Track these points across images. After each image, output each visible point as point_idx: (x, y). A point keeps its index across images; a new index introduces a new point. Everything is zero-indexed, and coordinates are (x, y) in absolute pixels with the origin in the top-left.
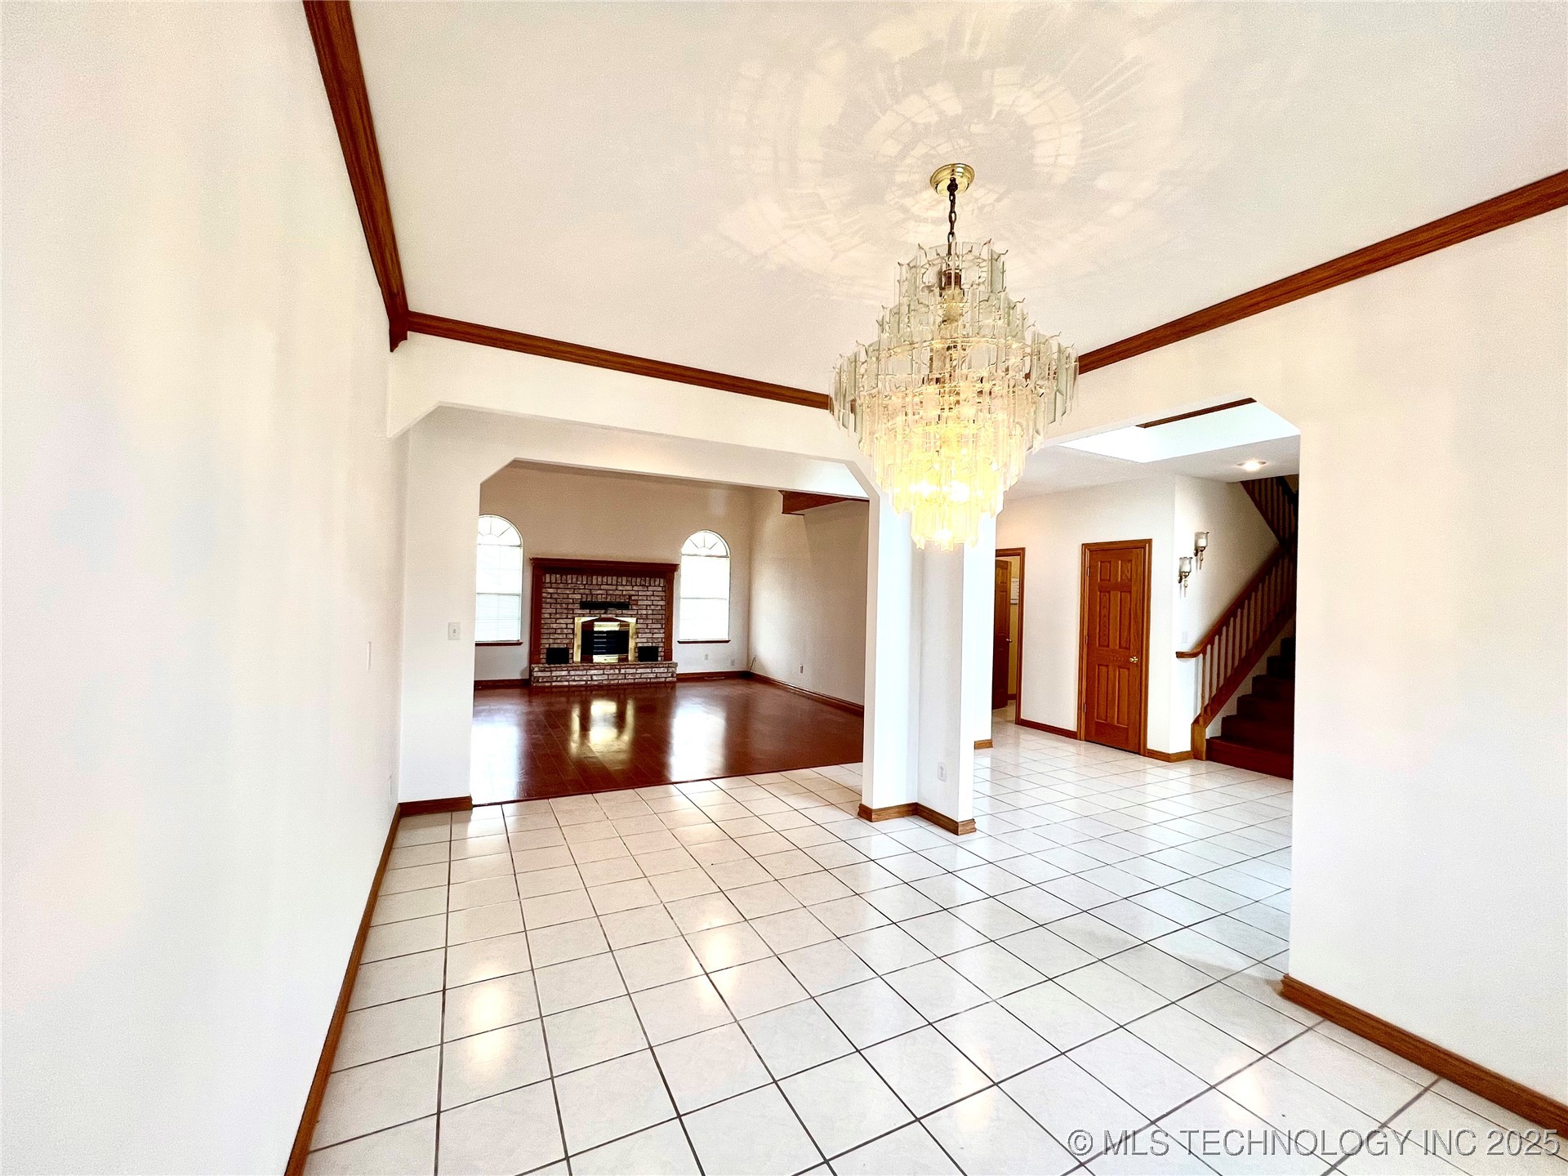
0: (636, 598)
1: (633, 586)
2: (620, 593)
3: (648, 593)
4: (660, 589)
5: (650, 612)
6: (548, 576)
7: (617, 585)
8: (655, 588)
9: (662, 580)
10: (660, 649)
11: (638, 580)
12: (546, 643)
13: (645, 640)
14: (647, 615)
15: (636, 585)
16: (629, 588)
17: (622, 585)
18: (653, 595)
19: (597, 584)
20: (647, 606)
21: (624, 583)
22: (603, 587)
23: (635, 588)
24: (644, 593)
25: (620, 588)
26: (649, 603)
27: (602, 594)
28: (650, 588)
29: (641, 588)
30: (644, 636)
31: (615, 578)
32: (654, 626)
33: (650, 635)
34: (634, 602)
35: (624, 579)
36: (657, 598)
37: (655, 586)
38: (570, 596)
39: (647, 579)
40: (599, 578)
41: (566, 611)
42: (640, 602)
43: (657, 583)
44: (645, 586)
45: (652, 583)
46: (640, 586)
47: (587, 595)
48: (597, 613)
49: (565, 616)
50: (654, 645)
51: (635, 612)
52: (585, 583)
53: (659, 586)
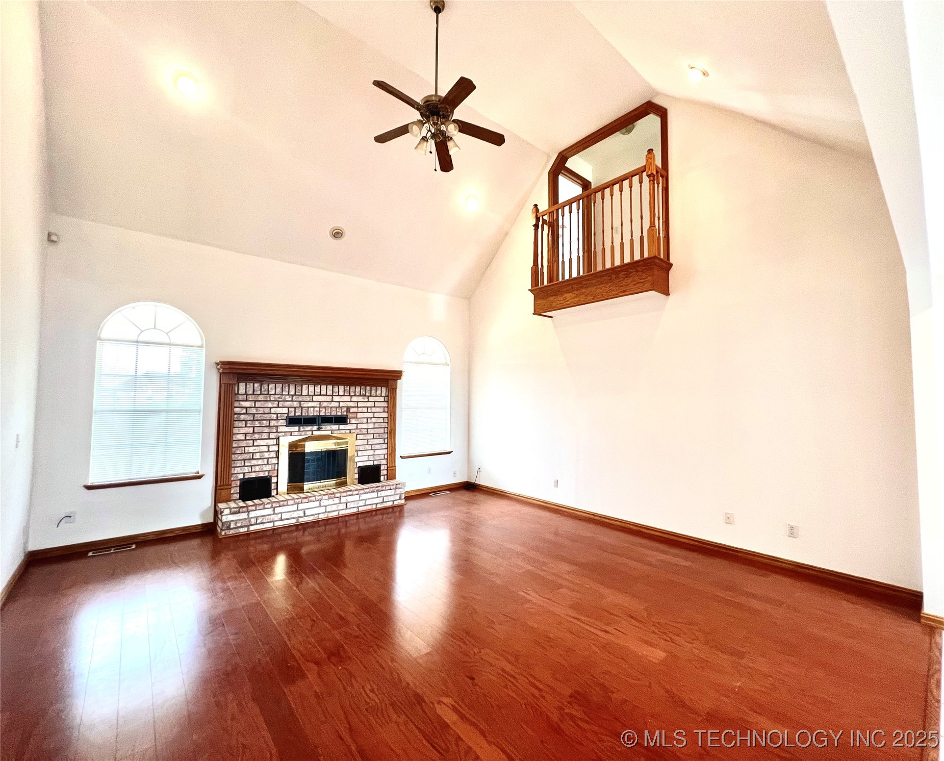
0: (355, 410)
1: (351, 396)
2: (337, 405)
3: (369, 404)
4: (382, 399)
5: (371, 426)
6: (241, 385)
8: (376, 398)
9: (384, 389)
10: (382, 468)
11: (358, 389)
12: (240, 472)
13: (365, 458)
14: (367, 429)
15: (355, 395)
16: (348, 398)
17: (338, 395)
18: (374, 407)
19: (308, 395)
20: (367, 418)
21: (341, 393)
22: (316, 399)
23: (354, 399)
24: (364, 404)
25: (336, 399)
26: (371, 415)
27: (314, 407)
28: (371, 399)
29: (361, 399)
30: (365, 453)
31: (330, 387)
32: (376, 441)
33: (371, 452)
34: (353, 416)
35: (341, 388)
36: (378, 410)
37: (376, 396)
38: (273, 411)
39: (368, 388)
40: (311, 388)
41: (267, 430)
42: (359, 415)
43: (379, 392)
44: (365, 396)
45: (373, 393)
46: (360, 396)
47: (295, 408)
48: (309, 430)
49: (265, 436)
50: (376, 463)
51: (354, 426)
52: (292, 393)
53: (381, 396)
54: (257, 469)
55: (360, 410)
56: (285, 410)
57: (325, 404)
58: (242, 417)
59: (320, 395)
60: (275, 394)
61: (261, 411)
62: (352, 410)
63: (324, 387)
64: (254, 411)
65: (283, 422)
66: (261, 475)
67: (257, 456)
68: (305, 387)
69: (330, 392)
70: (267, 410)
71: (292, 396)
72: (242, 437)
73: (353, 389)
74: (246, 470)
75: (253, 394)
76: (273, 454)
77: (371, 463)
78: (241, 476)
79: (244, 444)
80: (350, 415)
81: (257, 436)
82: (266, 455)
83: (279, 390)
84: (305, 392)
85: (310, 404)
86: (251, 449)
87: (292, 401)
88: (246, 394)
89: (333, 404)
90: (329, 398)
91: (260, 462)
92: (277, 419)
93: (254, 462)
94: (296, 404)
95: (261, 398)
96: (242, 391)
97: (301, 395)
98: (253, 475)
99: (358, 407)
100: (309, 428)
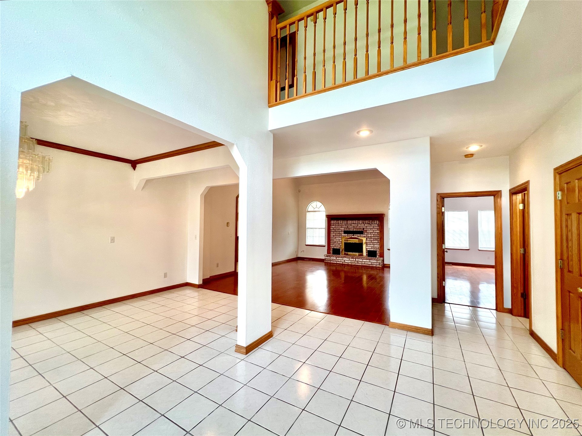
0: (366, 229)
1: (364, 224)
2: (359, 227)
3: (371, 227)
4: (377, 225)
5: (372, 235)
6: (332, 221)
7: (358, 224)
8: (374, 225)
9: (377, 221)
10: (377, 252)
11: (367, 221)
12: (332, 246)
13: (370, 248)
14: (371, 236)
15: (366, 224)
16: (363, 225)
17: (360, 224)
18: (374, 228)
19: (350, 224)
20: (371, 232)
21: (361, 223)
22: (353, 225)
23: (366, 225)
24: (369, 227)
25: (359, 225)
26: (372, 231)
27: (352, 228)
28: (372, 225)
29: (368, 225)
30: (370, 245)
31: (357, 221)
32: (375, 242)
33: (373, 246)
34: (365, 231)
35: (361, 221)
36: (375, 229)
37: (374, 224)
38: (340, 229)
39: (371, 221)
40: (351, 221)
41: (339, 235)
42: (368, 231)
43: (375, 222)
44: (370, 224)
45: (373, 223)
46: (368, 224)
47: (346, 228)
48: (351, 235)
49: (338, 236)
50: (375, 250)
51: (366, 235)
52: (345, 223)
53: (376, 224)
54: (336, 246)
55: (368, 229)
56: (343, 229)
57: (355, 227)
58: (333, 230)
59: (354, 224)
60: (340, 224)
61: (337, 229)
62: (365, 229)
63: (355, 221)
64: (335, 229)
65: (343, 233)
66: (338, 248)
67: (336, 242)
68: (349, 221)
69: (357, 223)
70: (338, 229)
71: (345, 224)
72: (332, 236)
73: (365, 221)
74: (334, 246)
75: (335, 224)
76: (340, 242)
77: (373, 250)
78: (333, 247)
79: (333, 238)
80: (364, 231)
81: (336, 236)
82: (339, 242)
83: (341, 223)
84: (349, 223)
85: (351, 227)
86: (335, 240)
87: (345, 226)
88: (333, 224)
89: (358, 227)
90: (357, 225)
91: (337, 244)
92: (341, 231)
93: (336, 244)
94: (346, 227)
95: (337, 225)
96: (332, 223)
97: (348, 224)
98: (336, 248)
99: (367, 228)
100: (350, 235)
